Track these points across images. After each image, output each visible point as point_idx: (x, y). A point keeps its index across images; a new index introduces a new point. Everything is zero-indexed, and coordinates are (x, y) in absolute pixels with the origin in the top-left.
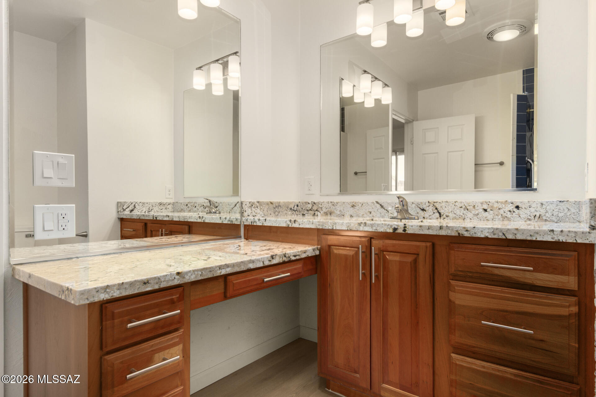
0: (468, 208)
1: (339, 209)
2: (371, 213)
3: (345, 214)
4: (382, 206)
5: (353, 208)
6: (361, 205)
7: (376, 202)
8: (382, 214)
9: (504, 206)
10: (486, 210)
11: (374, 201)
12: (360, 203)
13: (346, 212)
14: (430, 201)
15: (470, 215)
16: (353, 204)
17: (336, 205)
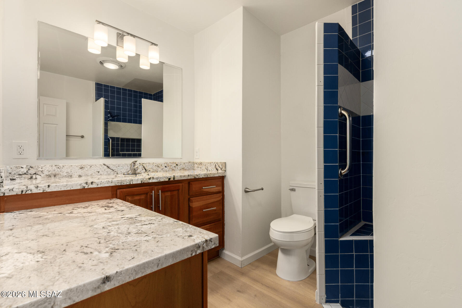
0: (159, 166)
1: (66, 171)
2: (99, 172)
3: (73, 175)
4: (108, 167)
5: (81, 170)
6: (89, 167)
7: (104, 164)
8: (109, 173)
9: (172, 164)
10: (166, 167)
11: (102, 164)
12: (89, 165)
13: (74, 174)
14: (140, 163)
15: (160, 169)
16: (82, 166)
17: (62, 168)
